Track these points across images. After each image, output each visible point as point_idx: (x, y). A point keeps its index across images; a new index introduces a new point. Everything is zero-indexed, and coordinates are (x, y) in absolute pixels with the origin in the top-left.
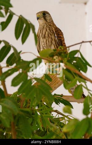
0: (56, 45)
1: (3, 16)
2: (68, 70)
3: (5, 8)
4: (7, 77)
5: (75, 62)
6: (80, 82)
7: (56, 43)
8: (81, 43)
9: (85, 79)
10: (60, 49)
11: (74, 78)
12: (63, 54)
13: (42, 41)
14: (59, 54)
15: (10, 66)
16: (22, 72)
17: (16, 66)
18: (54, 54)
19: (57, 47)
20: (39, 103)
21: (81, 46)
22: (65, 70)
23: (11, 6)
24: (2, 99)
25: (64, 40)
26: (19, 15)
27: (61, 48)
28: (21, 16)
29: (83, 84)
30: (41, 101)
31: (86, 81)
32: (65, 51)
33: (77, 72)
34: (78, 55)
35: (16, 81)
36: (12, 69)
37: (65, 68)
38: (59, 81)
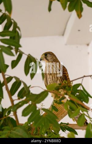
0: (61, 81)
1: (13, 55)
2: (72, 101)
3: (15, 48)
4: (18, 108)
5: (78, 94)
6: (82, 112)
7: (61, 79)
8: (83, 77)
9: (87, 109)
10: (65, 84)
11: (78, 108)
12: (67, 87)
13: (49, 77)
14: (64, 88)
15: (21, 99)
16: (32, 104)
17: (26, 99)
18: (60, 88)
19: (62, 82)
20: (48, 130)
21: (83, 80)
22: (69, 101)
23: (20, 46)
24: (15, 128)
25: (68, 76)
26: (28, 54)
27: (65, 82)
28: (29, 54)
29: (85, 113)
30: (50, 129)
31: (88, 111)
32: (69, 85)
33: (80, 102)
34: (80, 88)
35: (26, 112)
36: (23, 101)
37: (69, 99)
38: (65, 111)
